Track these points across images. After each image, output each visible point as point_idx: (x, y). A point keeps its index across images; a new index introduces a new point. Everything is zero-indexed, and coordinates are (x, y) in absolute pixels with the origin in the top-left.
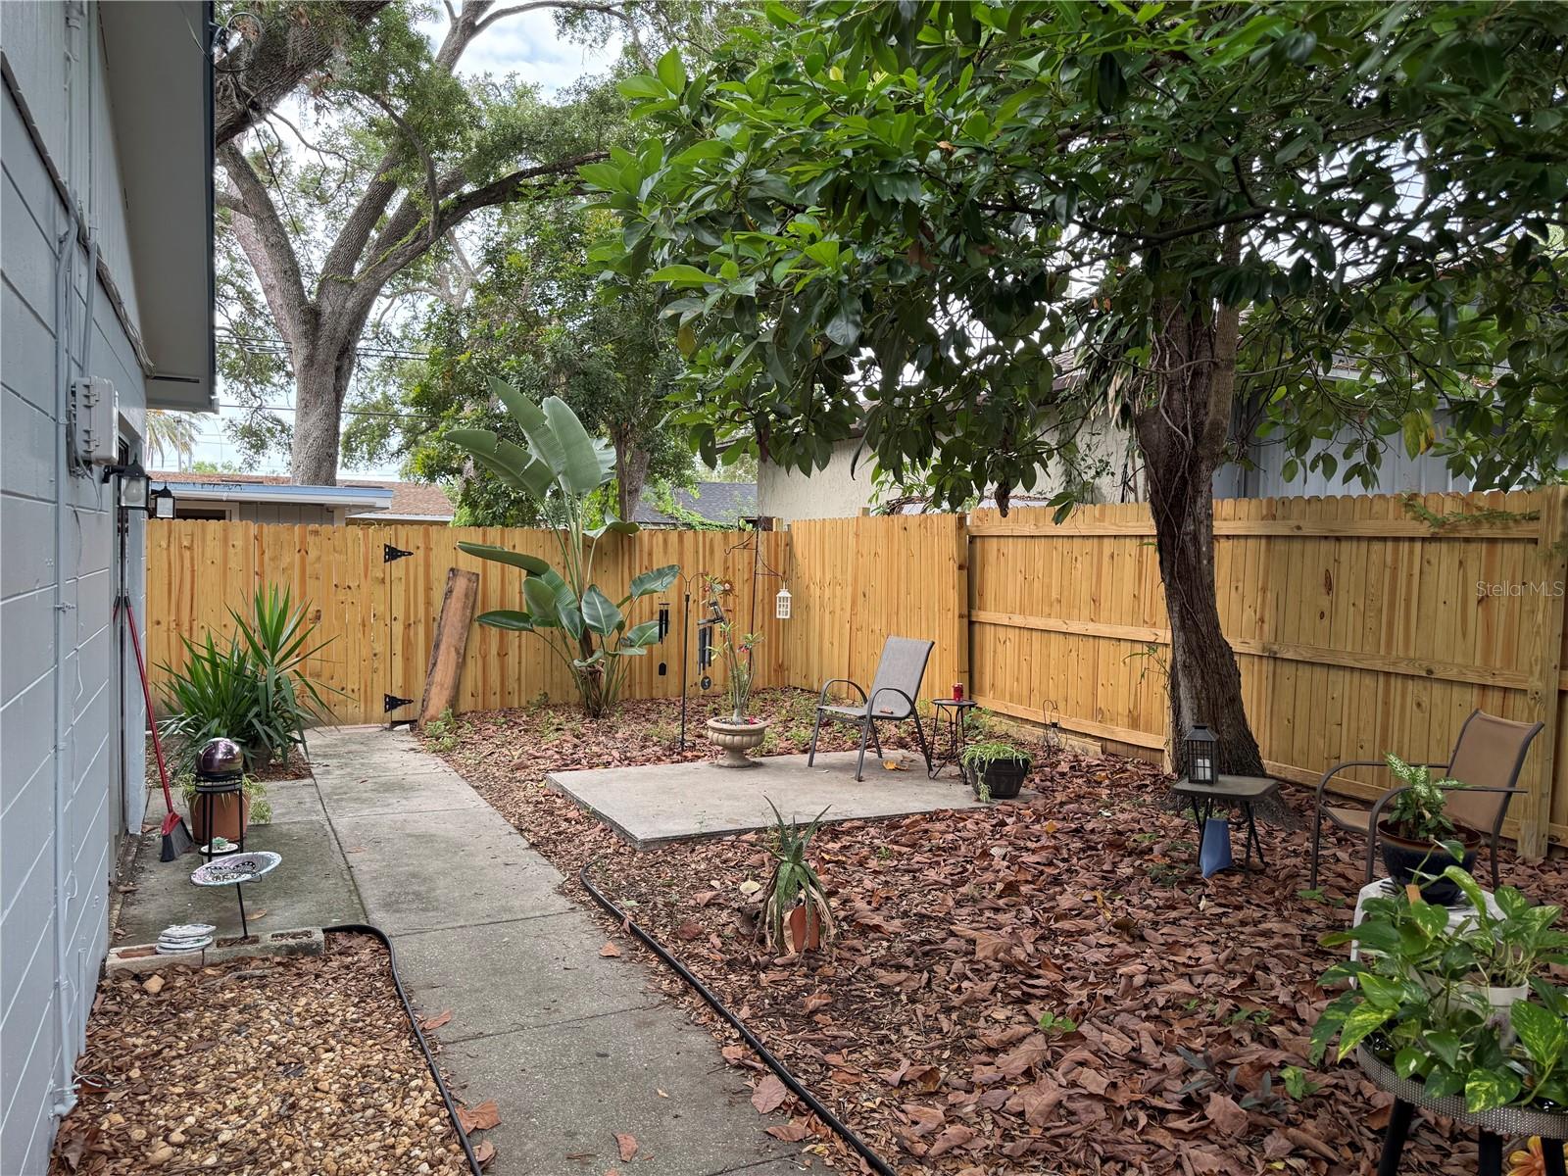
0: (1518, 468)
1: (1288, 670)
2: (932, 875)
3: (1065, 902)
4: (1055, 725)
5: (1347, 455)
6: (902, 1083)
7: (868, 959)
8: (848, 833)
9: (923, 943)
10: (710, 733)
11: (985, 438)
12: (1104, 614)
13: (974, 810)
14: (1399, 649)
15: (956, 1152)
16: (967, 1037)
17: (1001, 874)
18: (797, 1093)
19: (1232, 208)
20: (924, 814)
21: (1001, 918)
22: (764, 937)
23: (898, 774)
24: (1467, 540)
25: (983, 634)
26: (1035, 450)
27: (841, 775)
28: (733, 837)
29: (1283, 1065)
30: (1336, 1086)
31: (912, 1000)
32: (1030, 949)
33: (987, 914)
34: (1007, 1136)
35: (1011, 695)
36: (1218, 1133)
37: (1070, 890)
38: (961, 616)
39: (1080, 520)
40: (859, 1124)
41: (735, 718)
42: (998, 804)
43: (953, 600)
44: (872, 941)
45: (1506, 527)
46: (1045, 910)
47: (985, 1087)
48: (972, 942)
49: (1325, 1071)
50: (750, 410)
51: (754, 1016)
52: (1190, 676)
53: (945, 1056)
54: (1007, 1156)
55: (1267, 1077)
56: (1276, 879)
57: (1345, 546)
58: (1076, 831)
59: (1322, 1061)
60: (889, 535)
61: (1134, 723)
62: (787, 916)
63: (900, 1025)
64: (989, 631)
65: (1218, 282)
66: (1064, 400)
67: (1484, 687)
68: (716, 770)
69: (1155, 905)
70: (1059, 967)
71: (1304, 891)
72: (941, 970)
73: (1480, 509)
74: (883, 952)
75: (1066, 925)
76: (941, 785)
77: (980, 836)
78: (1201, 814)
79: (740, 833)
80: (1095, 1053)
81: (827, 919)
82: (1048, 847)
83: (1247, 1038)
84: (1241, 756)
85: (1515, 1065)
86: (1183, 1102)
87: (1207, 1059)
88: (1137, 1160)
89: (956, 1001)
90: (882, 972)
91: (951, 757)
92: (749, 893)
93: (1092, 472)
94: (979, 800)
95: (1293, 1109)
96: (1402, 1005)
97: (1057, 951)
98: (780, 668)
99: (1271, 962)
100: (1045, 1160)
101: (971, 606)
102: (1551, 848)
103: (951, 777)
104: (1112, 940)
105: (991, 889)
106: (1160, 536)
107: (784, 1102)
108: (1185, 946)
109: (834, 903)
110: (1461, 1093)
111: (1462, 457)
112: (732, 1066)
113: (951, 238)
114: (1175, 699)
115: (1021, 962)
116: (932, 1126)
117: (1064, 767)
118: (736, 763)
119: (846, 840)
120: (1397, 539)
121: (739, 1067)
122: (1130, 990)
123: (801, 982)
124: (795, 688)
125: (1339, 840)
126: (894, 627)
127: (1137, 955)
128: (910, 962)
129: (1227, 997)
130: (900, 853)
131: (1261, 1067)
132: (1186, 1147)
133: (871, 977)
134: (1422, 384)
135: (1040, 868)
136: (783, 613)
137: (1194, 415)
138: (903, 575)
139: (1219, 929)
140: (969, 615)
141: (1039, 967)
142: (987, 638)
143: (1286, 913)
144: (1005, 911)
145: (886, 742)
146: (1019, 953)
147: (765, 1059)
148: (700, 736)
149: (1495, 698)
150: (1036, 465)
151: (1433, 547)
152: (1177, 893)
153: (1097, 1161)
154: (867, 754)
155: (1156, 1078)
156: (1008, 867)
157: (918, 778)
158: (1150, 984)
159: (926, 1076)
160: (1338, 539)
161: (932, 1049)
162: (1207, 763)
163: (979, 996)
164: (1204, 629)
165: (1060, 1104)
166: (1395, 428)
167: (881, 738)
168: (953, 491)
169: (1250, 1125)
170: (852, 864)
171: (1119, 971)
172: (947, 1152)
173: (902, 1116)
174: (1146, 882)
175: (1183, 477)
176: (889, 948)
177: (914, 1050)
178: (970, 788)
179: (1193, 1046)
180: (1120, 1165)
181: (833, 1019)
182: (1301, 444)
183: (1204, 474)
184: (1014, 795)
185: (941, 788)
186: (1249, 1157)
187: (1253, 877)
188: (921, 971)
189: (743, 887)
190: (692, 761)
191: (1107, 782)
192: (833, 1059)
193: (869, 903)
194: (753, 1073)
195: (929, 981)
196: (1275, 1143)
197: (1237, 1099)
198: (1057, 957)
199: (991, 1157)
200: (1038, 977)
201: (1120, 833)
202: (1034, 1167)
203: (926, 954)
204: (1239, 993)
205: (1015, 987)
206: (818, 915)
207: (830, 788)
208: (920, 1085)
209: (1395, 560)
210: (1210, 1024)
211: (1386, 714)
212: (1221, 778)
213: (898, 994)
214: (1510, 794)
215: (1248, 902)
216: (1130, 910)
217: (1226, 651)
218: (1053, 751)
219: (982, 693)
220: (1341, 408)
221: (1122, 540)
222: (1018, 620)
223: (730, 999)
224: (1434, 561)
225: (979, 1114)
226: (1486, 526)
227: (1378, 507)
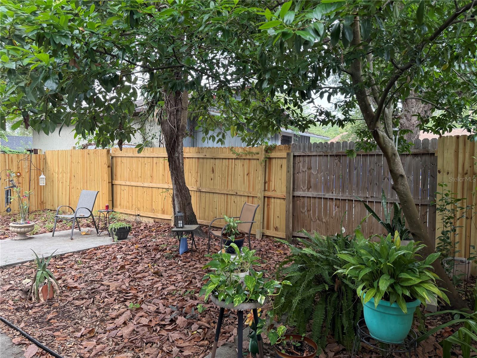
0: (256, 141)
1: (203, 194)
2: (96, 267)
3: (139, 269)
4: (139, 215)
5: (218, 136)
6: (82, 336)
7: (72, 298)
8: (67, 257)
9: (92, 289)
10: (11, 228)
11: (113, 125)
12: (154, 181)
13: (112, 245)
14: (230, 188)
15: (99, 353)
16: (105, 316)
17: (120, 263)
18: (42, 348)
19: (173, 63)
20: (95, 248)
21: (119, 277)
22: (31, 297)
23: (86, 236)
24: (244, 159)
25: (116, 189)
26: (130, 130)
27: (65, 238)
28: (20, 265)
29: (197, 304)
30: (211, 307)
31: (87, 308)
32: (127, 285)
33: (114, 276)
34: (117, 344)
35: (126, 207)
36: (179, 327)
37: (141, 265)
38: (109, 183)
39: (147, 152)
40: (65, 353)
41: (21, 222)
42: (120, 242)
43: (106, 177)
44: (74, 292)
45: (252, 156)
46: (133, 272)
47: (110, 331)
48: (109, 286)
49: (208, 304)
50: (20, 110)
51: (26, 326)
52: (178, 198)
53: (97, 324)
54: (117, 350)
55: (193, 308)
56: (199, 253)
57: (217, 160)
58: (145, 246)
59: (208, 301)
60: (83, 156)
61: (163, 212)
62: (40, 289)
63: (82, 317)
64: (119, 187)
65: (170, 84)
66: (141, 115)
67: (248, 196)
68: (13, 241)
69: (166, 265)
70: (136, 289)
71: (206, 255)
72: (98, 297)
73: (247, 151)
74: (78, 295)
75: (139, 276)
76: (101, 238)
77: (114, 252)
78: (180, 237)
79: (23, 263)
80: (146, 313)
81: (56, 287)
82: (135, 253)
83: (189, 298)
84: (191, 219)
85: (246, 292)
86: (170, 321)
87: (177, 307)
88: (156, 341)
89: (102, 305)
90: (77, 301)
91: (106, 228)
92: (26, 283)
93: (151, 138)
94: (114, 241)
95: (199, 316)
96: (220, 281)
97: (136, 284)
98: (42, 203)
99: (196, 276)
100: (129, 348)
101: (112, 179)
102: (263, 235)
103: (105, 235)
104: (153, 278)
105: (116, 268)
106: (169, 157)
107: (37, 353)
108: (174, 276)
109: (60, 282)
110: (233, 302)
111: (244, 137)
112: (16, 345)
113: (85, 60)
114: (174, 204)
115: (124, 290)
116: (91, 347)
117: (142, 228)
118: (22, 238)
119: (66, 260)
120: (229, 159)
121: (19, 345)
122: (157, 291)
123: (45, 310)
124: (48, 210)
125: (216, 240)
126: (85, 187)
127: (159, 281)
128: (87, 296)
129: (184, 288)
130: (86, 262)
131: (192, 306)
132: (170, 334)
133: (72, 304)
134: (235, 118)
135: (132, 259)
136: (42, 183)
137: (177, 123)
138: (88, 169)
139: (183, 269)
140: (112, 182)
141: (130, 290)
142: (118, 190)
143: (201, 262)
144: (120, 275)
145: (82, 226)
146: (124, 287)
147: (30, 339)
148: (7, 230)
149: (251, 199)
150: (131, 135)
151: (237, 161)
152: (173, 260)
153: (145, 344)
154: (75, 230)
155: (163, 316)
156: (122, 261)
157: (94, 236)
158: (163, 289)
159: (90, 332)
160: (215, 159)
161: (93, 322)
162: (181, 222)
163: (110, 302)
164: (181, 184)
165: (134, 330)
166: (229, 129)
167: (80, 224)
168: (103, 142)
169: (188, 323)
170: (68, 268)
171: (154, 287)
172: (96, 354)
173: (81, 347)
174: (164, 259)
175: (174, 140)
176: (80, 293)
177: (87, 324)
178: (111, 237)
179: (174, 304)
180: (151, 344)
181: (57, 320)
182: (207, 132)
183: (180, 140)
184: (126, 238)
185: (102, 239)
186: (188, 332)
187: (193, 253)
188: (91, 299)
189: (24, 282)
190: (3, 239)
191: (155, 231)
192: (56, 334)
193: (73, 280)
194: (25, 345)
195: (93, 301)
196: (194, 326)
197: (185, 317)
198: (136, 286)
199: (111, 352)
200: (129, 293)
201: (158, 245)
202: (125, 351)
203: (93, 293)
204: (187, 287)
205: (122, 297)
206: (53, 287)
207: (61, 243)
208: (88, 335)
209: (228, 164)
210: (179, 297)
211: (227, 205)
212: (185, 226)
213: (82, 307)
214: (252, 223)
215: (192, 260)
216: (159, 268)
217: (187, 190)
218: (139, 223)
219: (116, 207)
220: (215, 123)
221: (159, 158)
222: (128, 183)
223: (16, 321)
224: (237, 164)
225: (108, 339)
226: (248, 155)
227: (224, 150)
